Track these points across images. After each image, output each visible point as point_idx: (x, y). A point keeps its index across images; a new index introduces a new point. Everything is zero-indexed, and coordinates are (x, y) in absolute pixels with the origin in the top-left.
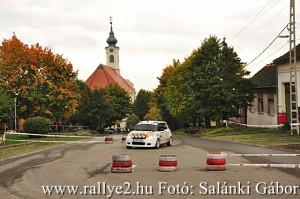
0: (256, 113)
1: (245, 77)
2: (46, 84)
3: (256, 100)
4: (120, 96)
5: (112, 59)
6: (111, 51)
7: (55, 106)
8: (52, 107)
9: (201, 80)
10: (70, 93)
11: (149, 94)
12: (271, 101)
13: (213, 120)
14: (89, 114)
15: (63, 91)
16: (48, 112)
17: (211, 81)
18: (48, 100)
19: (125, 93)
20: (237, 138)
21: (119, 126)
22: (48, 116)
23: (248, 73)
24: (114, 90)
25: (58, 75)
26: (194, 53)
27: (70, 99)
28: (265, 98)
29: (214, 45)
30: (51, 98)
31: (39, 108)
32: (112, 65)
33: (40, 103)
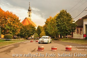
0: (76, 34)
1: (73, 22)
2: (10, 23)
3: (76, 30)
4: (33, 28)
5: (29, 16)
6: (29, 13)
7: (13, 30)
8: (12, 31)
9: (60, 23)
10: (18, 27)
11: (41, 27)
12: (81, 30)
13: (63, 36)
14: (23, 33)
15: (16, 26)
16: (11, 32)
17: (63, 24)
18: (11, 29)
19: (34, 27)
20: (71, 42)
21: (31, 37)
22: (11, 34)
23: (74, 21)
24: (31, 26)
25: (14, 21)
26: (58, 15)
27: (18, 28)
28: (79, 29)
29: (64, 13)
30: (12, 28)
31: (8, 31)
32: (30, 18)
33: (8, 29)
